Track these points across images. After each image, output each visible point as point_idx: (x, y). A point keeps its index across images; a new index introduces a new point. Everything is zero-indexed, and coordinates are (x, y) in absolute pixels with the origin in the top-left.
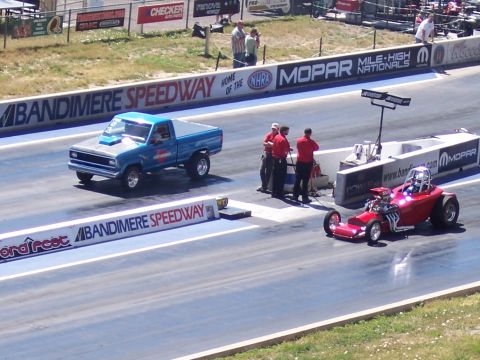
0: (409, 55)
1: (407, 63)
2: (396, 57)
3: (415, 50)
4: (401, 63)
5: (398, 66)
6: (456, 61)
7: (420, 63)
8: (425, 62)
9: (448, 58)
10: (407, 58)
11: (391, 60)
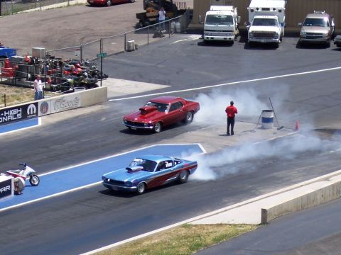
0: (21, 111)
1: (19, 116)
2: (11, 112)
3: (25, 108)
4: (15, 116)
5: (12, 118)
6: (58, 110)
7: (30, 114)
8: (33, 114)
9: (51, 109)
10: (19, 113)
11: (7, 115)
